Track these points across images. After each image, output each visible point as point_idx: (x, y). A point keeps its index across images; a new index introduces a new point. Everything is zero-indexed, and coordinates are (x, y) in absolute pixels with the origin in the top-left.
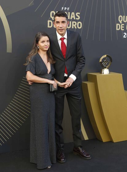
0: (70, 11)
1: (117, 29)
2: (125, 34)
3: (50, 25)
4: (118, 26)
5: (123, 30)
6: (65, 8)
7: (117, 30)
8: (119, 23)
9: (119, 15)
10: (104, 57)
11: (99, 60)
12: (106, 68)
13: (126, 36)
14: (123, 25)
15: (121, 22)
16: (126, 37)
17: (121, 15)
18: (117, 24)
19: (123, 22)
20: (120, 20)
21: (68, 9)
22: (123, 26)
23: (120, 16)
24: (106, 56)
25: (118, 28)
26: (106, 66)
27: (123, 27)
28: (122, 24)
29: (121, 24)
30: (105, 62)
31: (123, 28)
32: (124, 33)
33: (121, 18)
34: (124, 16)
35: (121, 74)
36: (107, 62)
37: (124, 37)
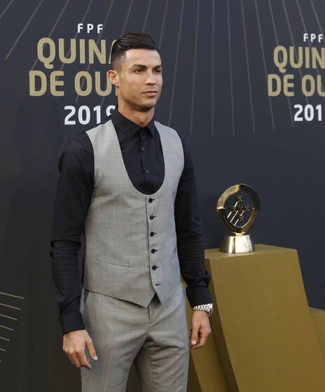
0: (104, 35)
1: (271, 93)
2: (298, 109)
3: (38, 87)
4: (274, 81)
5: (292, 94)
6: (90, 27)
7: (271, 97)
8: (276, 71)
9: (276, 46)
10: (232, 193)
11: (215, 203)
12: (239, 231)
13: (302, 115)
14: (291, 77)
15: (281, 67)
16: (301, 119)
17: (280, 45)
18: (271, 77)
19: (289, 69)
20: (281, 60)
21: (99, 29)
22: (289, 81)
23: (279, 48)
24: (236, 188)
25: (274, 89)
26: (241, 223)
27: (292, 85)
28: (285, 74)
29: (281, 76)
30: (237, 208)
31: (290, 90)
32: (296, 106)
33: (281, 53)
34: (292, 49)
35: (295, 251)
36: (244, 209)
37: (297, 119)
